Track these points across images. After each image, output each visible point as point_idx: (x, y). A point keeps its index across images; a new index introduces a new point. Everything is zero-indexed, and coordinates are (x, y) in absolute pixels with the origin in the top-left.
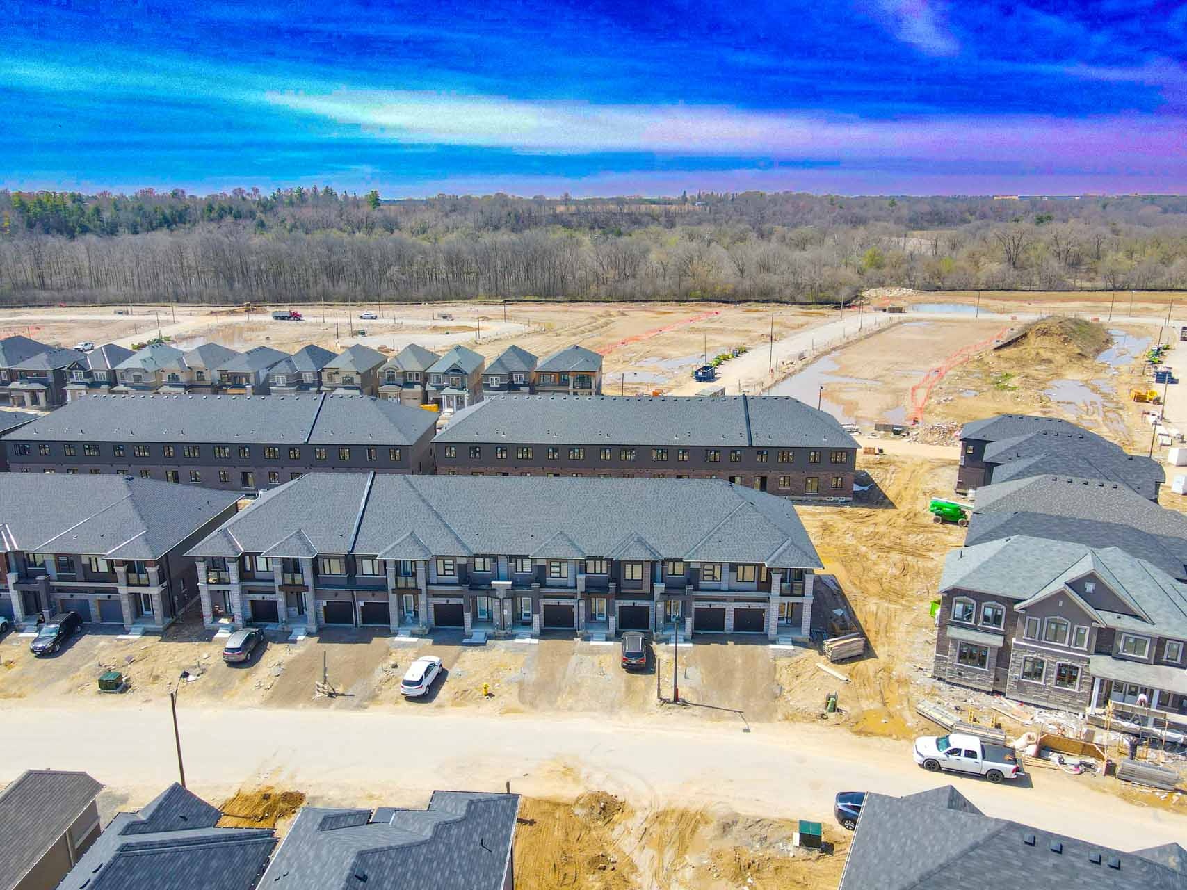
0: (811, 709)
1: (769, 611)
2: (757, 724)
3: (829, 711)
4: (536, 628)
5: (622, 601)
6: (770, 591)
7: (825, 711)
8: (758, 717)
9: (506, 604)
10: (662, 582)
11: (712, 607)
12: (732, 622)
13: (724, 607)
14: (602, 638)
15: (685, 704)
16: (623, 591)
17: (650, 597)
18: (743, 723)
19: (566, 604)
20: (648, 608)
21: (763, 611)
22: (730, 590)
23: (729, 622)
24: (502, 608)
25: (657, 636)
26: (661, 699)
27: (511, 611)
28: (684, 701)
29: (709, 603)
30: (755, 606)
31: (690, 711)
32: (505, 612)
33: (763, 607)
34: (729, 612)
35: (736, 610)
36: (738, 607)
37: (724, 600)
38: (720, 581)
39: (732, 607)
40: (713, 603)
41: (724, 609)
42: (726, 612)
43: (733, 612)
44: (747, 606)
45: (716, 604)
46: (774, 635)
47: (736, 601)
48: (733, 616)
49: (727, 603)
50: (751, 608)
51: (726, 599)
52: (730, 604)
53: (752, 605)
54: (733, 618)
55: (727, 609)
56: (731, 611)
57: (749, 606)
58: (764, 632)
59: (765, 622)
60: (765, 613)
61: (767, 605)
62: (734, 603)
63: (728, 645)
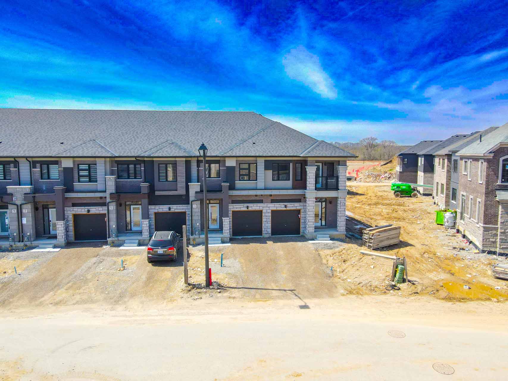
0: (375, 283)
1: (305, 212)
2: (316, 301)
3: (398, 282)
4: (61, 238)
5: (157, 207)
6: (305, 187)
7: (393, 283)
8: (315, 294)
9: (24, 211)
10: (198, 182)
11: (250, 209)
12: (269, 225)
13: (261, 208)
14: (134, 243)
15: (221, 287)
16: (157, 193)
17: (184, 199)
18: (299, 300)
19: (97, 212)
20: (184, 213)
21: (299, 211)
22: (265, 189)
23: (267, 225)
24: (20, 215)
25: (194, 240)
26: (189, 284)
27: (30, 219)
28: (219, 285)
29: (246, 205)
30: (291, 206)
31: (226, 294)
32: (24, 221)
33: (298, 208)
34: (267, 214)
35: (273, 212)
36: (275, 209)
37: (261, 201)
38: (256, 180)
39: (268, 209)
40: (250, 205)
41: (261, 212)
42: (263, 214)
43: (270, 214)
44: (284, 206)
45: (253, 206)
46: (312, 232)
47: (273, 201)
48: (270, 218)
49: (263, 204)
50: (288, 209)
51: (263, 200)
52: (266, 205)
53: (288, 206)
54: (270, 220)
55: (264, 211)
56: (268, 213)
57: (286, 206)
58: (301, 234)
59: (301, 224)
60: (302, 213)
61: (303, 205)
62: (271, 204)
63: (267, 243)
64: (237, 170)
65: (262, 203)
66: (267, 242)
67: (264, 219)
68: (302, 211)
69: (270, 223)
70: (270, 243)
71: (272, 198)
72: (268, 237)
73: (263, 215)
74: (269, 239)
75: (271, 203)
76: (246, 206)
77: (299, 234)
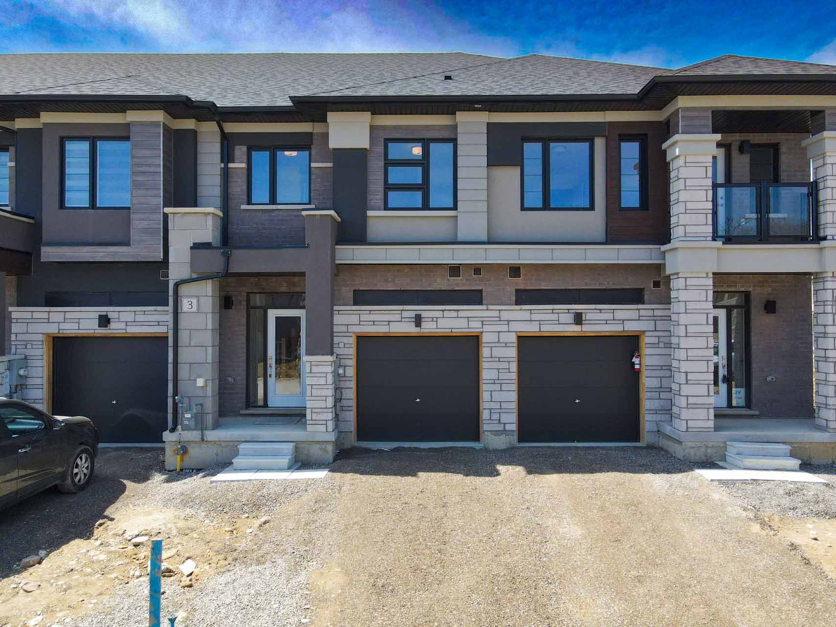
1: (662, 343)
5: (57, 314)
6: (662, 233)
11: (428, 328)
16: (50, 254)
21: (633, 342)
22: (490, 241)
30: (602, 320)
33: (632, 327)
34: (498, 352)
35: (524, 341)
36: (531, 329)
37: (474, 298)
38: (455, 208)
39: (505, 328)
40: (429, 311)
41: (474, 340)
42: (485, 352)
43: (513, 352)
44: (570, 318)
45: (439, 314)
46: (703, 431)
47: (524, 297)
48: (514, 367)
49: (484, 307)
50: (588, 329)
51: (481, 291)
52: (496, 314)
53: (589, 316)
54: (514, 376)
55: (485, 338)
56: (506, 345)
57: (578, 319)
58: (647, 438)
59: (644, 395)
60: (646, 351)
61: (650, 313)
62: (518, 307)
63: (498, 474)
64: (376, 165)
65: (481, 303)
66: (500, 468)
67: (487, 374)
68: (646, 340)
69: (514, 387)
70: (510, 473)
71: (521, 283)
72: (504, 447)
73: (484, 355)
74: (509, 456)
75: (518, 303)
76: (413, 314)
77: (637, 439)
